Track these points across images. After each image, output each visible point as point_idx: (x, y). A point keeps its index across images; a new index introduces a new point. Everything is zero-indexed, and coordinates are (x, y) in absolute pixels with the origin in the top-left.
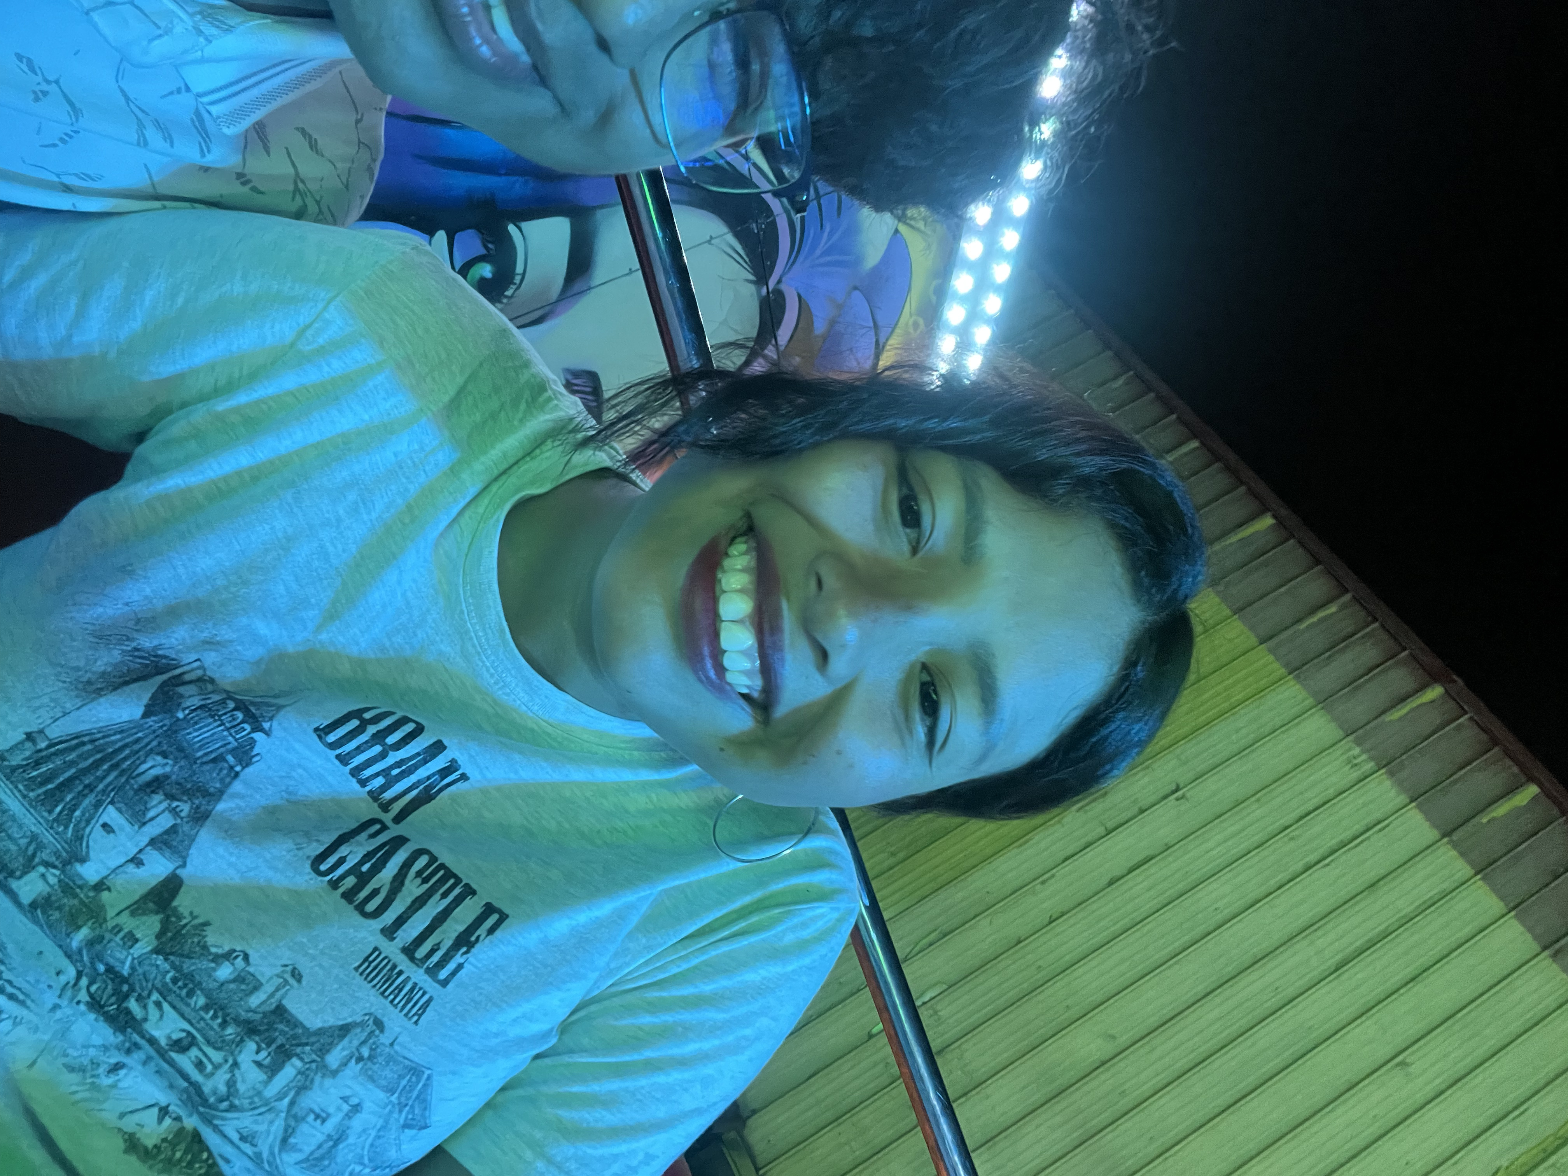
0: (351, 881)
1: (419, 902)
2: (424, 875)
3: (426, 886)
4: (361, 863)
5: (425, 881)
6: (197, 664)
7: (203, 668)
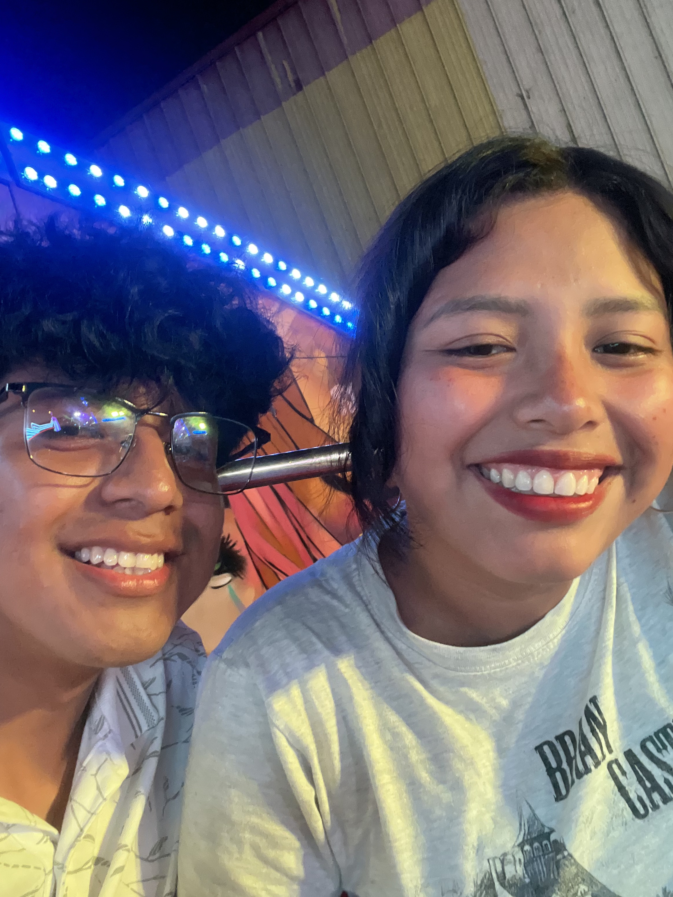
3: (669, 747)
4: (644, 787)
7: (494, 859)
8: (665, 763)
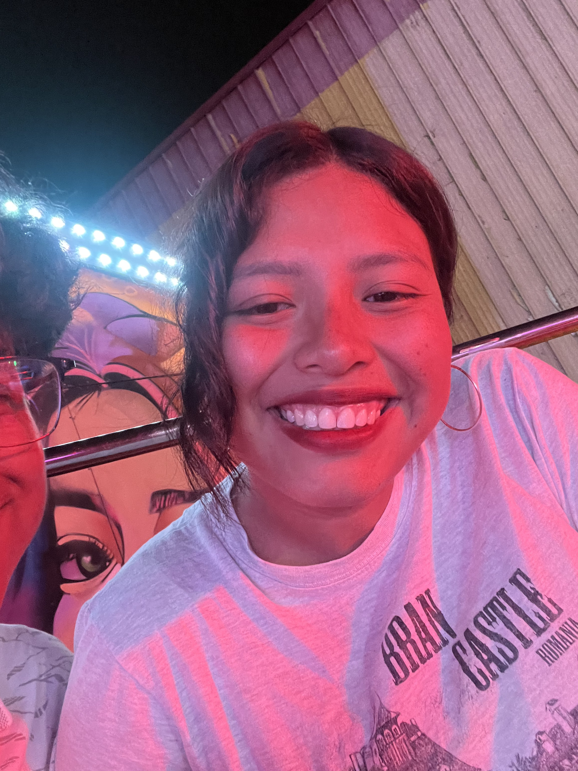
0: (493, 666)
1: (508, 624)
2: (491, 621)
3: (498, 619)
4: (482, 659)
5: (494, 620)
6: (353, 757)
7: (355, 753)
8: (496, 634)
